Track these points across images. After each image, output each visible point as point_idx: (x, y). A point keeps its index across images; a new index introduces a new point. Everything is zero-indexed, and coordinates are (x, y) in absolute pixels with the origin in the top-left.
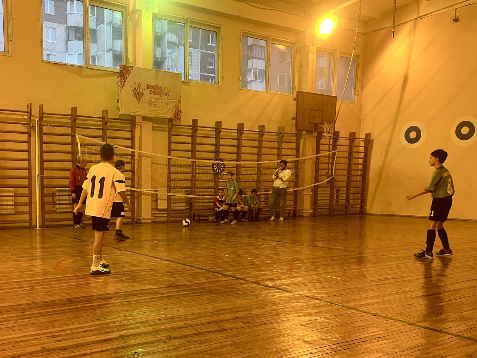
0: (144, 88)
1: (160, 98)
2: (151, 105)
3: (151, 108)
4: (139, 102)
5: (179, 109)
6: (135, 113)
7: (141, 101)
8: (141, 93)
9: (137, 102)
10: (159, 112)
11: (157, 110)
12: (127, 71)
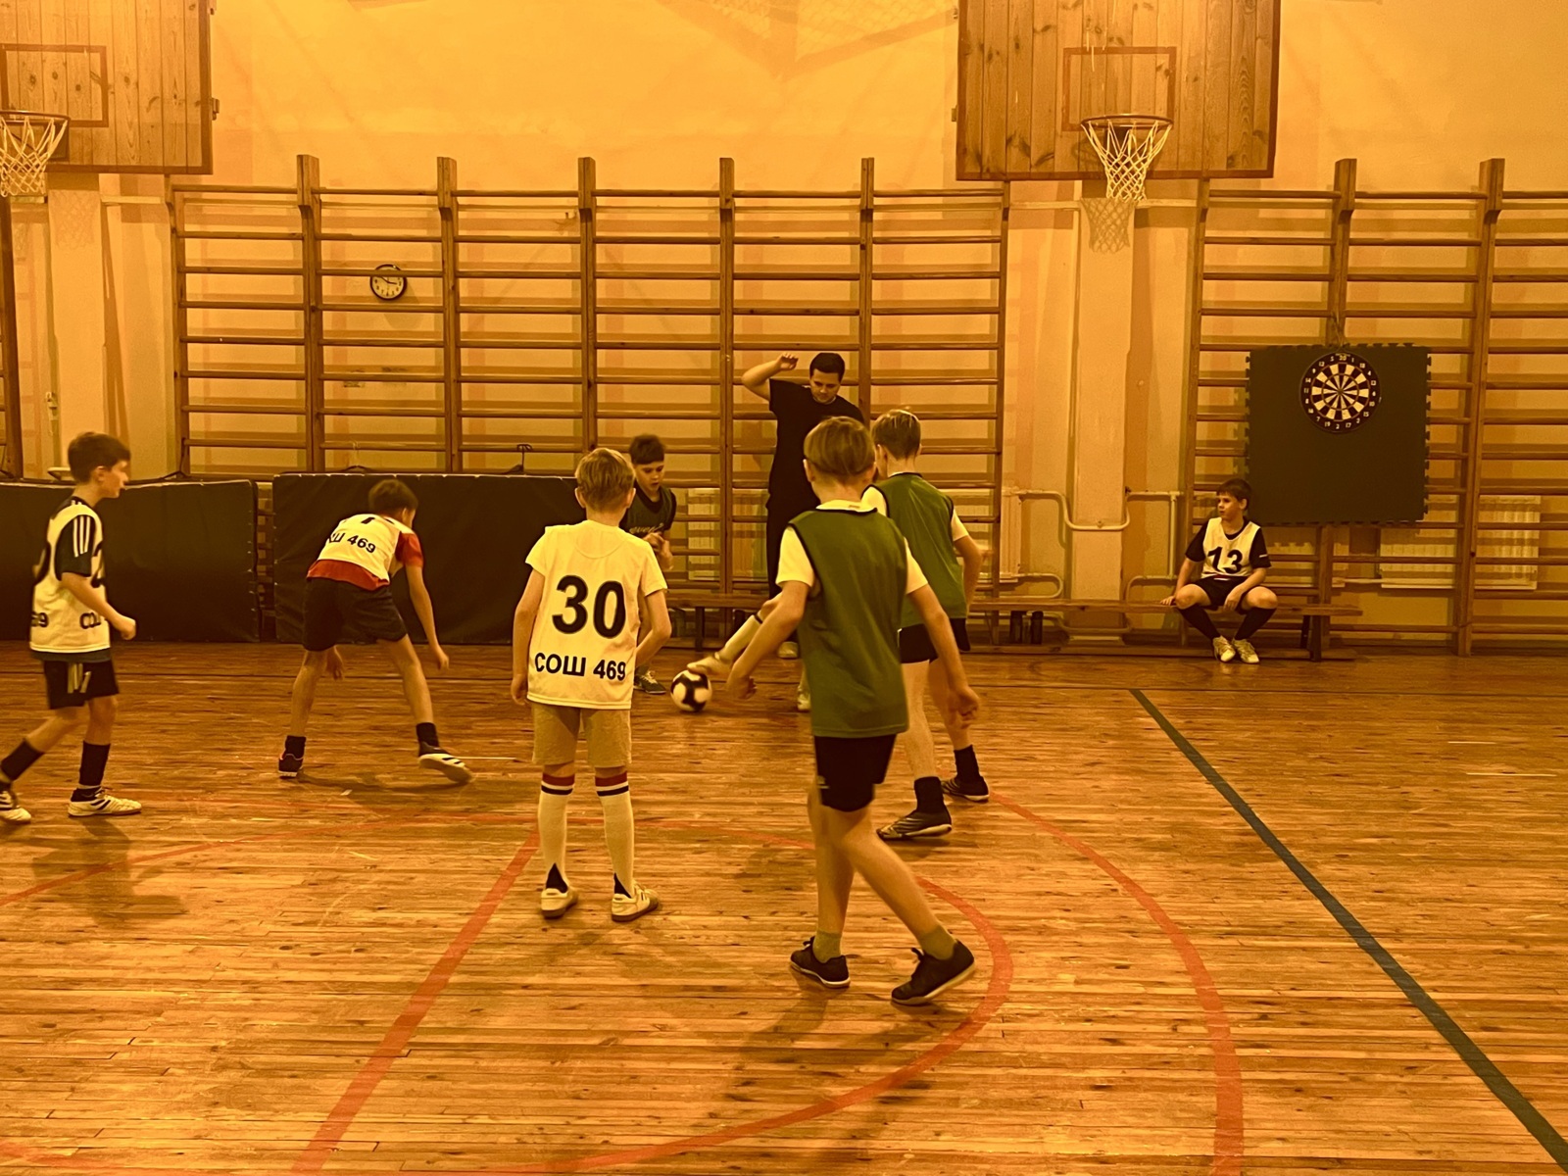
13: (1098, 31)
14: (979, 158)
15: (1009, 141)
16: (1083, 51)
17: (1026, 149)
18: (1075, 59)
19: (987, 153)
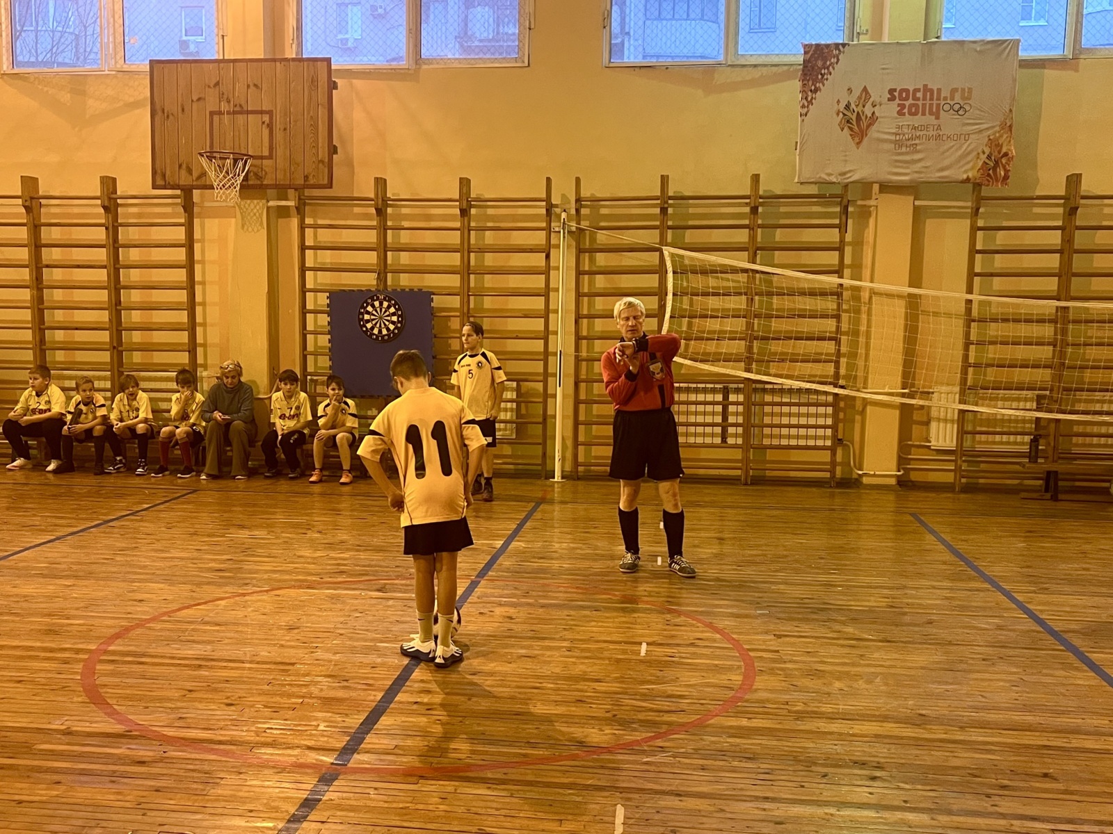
0: (878, 100)
1: (935, 122)
2: (900, 146)
3: (900, 158)
4: (858, 144)
5: (1004, 150)
6: (844, 174)
7: (866, 140)
8: (869, 115)
9: (852, 145)
10: (928, 164)
11: (920, 160)
12: (825, 59)
13: (229, 102)
14: (164, 176)
15: (180, 166)
16: (220, 113)
17: (190, 171)
18: (216, 118)
19: (168, 173)
